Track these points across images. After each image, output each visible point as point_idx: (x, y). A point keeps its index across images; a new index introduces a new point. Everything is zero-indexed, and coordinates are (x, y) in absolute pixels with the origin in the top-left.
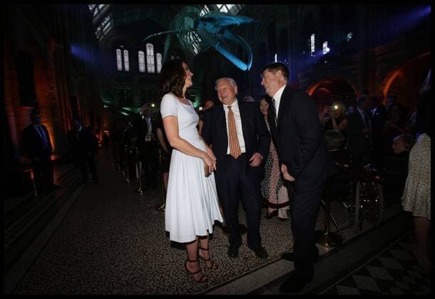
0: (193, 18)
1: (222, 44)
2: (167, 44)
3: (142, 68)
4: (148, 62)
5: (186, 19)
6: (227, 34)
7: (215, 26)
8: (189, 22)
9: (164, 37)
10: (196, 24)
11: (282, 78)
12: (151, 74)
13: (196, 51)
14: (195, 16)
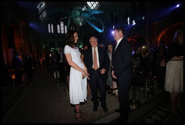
0: (79, 11)
1: (91, 22)
2: (69, 22)
3: (59, 32)
4: (61, 29)
5: (77, 12)
6: (93, 18)
7: (88, 15)
8: (78, 13)
9: (67, 19)
10: (81, 14)
11: (122, 35)
12: (62, 34)
13: (81, 24)
14: (80, 10)
